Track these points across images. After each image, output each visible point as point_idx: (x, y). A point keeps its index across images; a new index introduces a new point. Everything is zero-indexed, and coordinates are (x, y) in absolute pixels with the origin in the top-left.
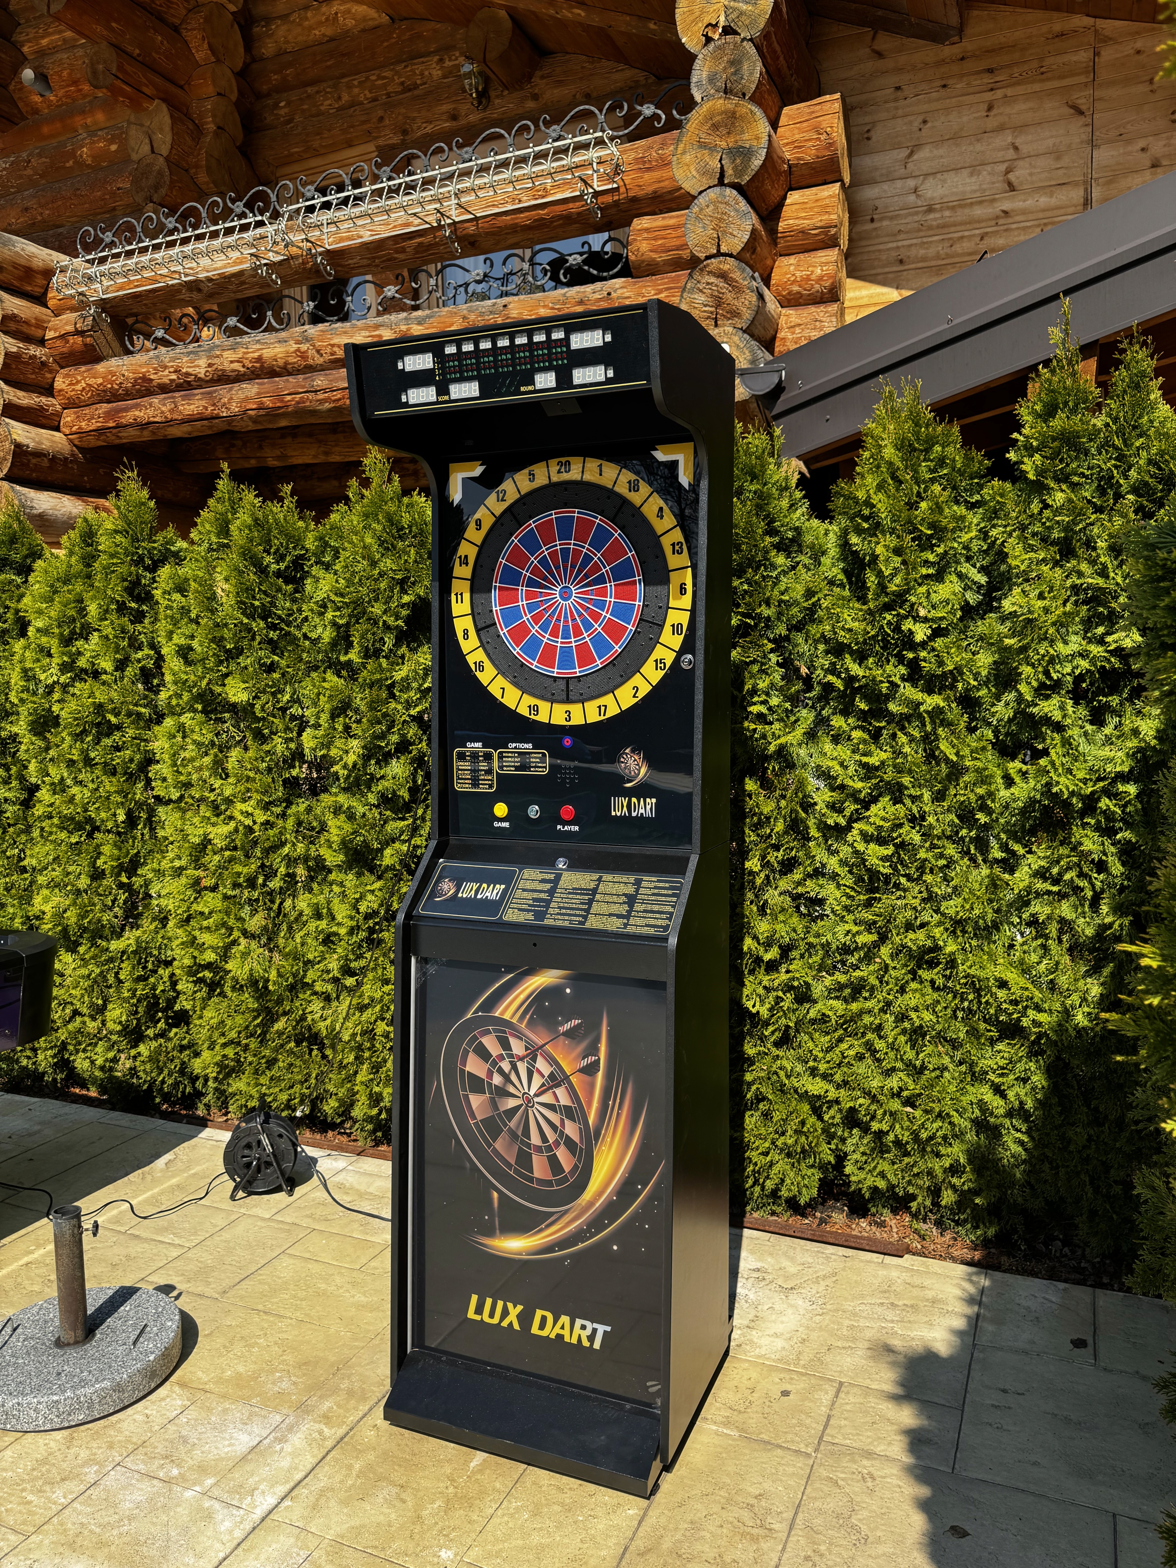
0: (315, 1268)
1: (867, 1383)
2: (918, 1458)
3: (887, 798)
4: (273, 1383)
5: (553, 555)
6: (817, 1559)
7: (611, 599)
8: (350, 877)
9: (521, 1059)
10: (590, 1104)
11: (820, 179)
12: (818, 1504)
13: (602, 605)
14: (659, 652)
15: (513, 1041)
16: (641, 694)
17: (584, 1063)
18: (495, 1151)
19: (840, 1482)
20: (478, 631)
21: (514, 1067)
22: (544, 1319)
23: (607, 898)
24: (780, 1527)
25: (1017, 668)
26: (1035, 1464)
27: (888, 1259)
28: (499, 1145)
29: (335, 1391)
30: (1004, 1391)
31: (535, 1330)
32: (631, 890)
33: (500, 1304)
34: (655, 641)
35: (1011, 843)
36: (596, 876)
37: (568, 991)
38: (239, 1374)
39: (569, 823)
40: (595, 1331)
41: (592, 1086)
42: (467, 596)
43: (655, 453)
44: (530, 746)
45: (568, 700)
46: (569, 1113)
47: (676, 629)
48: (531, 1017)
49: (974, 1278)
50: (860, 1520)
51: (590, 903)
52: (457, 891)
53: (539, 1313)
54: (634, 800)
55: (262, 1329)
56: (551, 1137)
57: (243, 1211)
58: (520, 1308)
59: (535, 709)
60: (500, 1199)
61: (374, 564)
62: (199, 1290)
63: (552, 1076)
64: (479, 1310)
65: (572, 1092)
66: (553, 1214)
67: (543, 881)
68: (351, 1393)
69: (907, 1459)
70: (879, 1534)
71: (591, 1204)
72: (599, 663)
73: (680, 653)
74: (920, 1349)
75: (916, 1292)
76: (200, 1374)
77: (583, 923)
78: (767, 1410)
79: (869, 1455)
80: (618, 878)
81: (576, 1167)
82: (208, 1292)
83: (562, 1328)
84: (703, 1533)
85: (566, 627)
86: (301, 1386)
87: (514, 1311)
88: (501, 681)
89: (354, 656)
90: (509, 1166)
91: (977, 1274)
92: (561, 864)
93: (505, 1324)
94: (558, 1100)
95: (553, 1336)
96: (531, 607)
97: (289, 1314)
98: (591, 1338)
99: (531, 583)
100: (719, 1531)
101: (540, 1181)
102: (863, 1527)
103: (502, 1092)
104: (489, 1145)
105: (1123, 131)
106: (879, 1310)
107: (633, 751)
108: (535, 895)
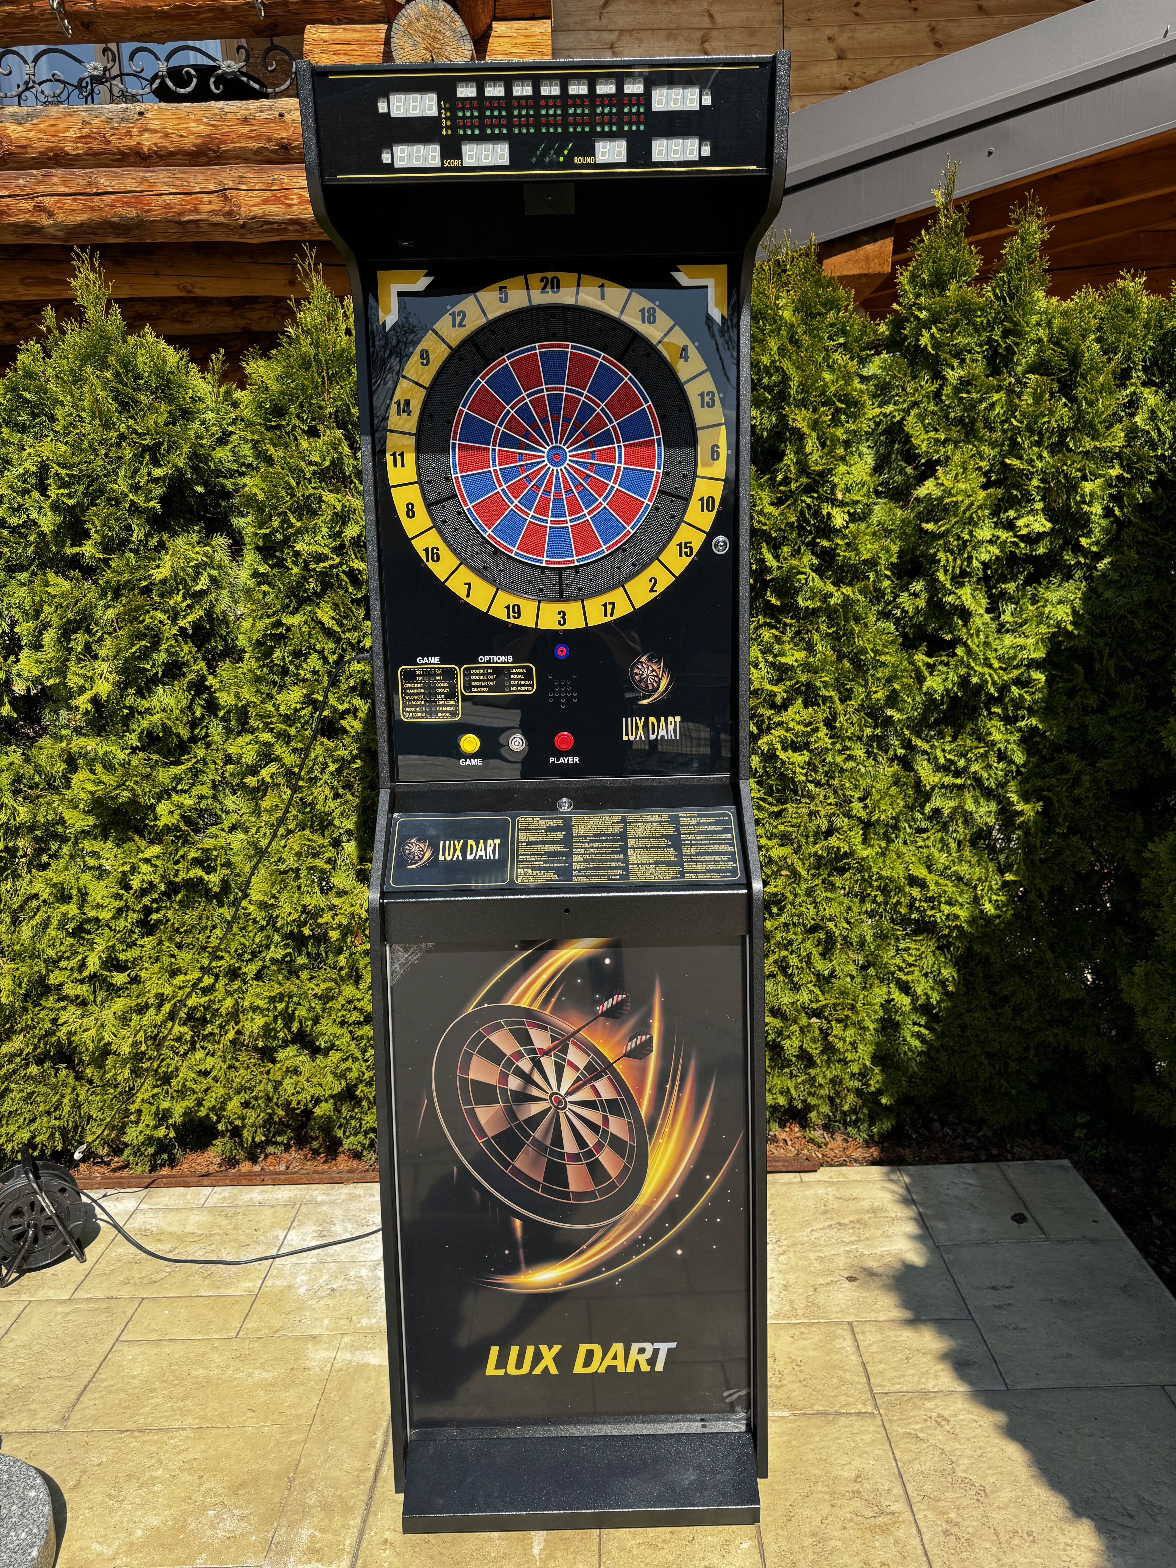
0: (177, 1351)
1: (872, 1316)
2: (971, 1383)
3: (800, 701)
4: (212, 1527)
5: (538, 403)
6: (955, 1530)
7: (619, 465)
8: (110, 844)
9: (547, 1053)
10: (641, 1093)
11: (528, 12)
12: (916, 1467)
13: (607, 472)
14: (684, 534)
15: (534, 1033)
16: (660, 588)
17: (632, 1045)
18: (517, 1172)
19: (921, 1435)
20: (429, 506)
21: (537, 1065)
22: (590, 1354)
23: (645, 843)
24: (899, 1506)
25: (935, 554)
26: (1069, 1356)
27: (806, 1177)
28: (520, 1162)
29: (305, 1512)
30: (995, 1288)
31: (579, 1368)
32: (669, 830)
33: (530, 1350)
34: (678, 519)
35: (914, 739)
36: (618, 817)
37: (607, 961)
38: (156, 1531)
39: (566, 754)
40: (656, 1352)
41: (644, 1070)
42: (410, 458)
43: (676, 275)
44: (510, 658)
45: (561, 597)
46: (613, 1107)
47: (706, 504)
48: (559, 1000)
49: (893, 1177)
50: (966, 1471)
51: (624, 850)
52: (436, 852)
53: (583, 1349)
54: (652, 719)
55: (151, 1456)
56: (590, 1138)
57: (25, 1297)
58: (557, 1348)
59: (516, 610)
60: (525, 1227)
61: (107, 425)
62: (24, 1426)
63: (589, 1067)
64: (502, 1362)
65: (618, 1083)
66: (596, 1230)
67: (549, 829)
68: (327, 1508)
69: (961, 1388)
70: (992, 1480)
71: (647, 1208)
72: (605, 549)
73: (711, 535)
74: (898, 1265)
75: (852, 1205)
76: (96, 1547)
77: (627, 877)
78: (801, 1376)
79: (925, 1394)
80: (648, 816)
81: (625, 1169)
82: (39, 1424)
83: (615, 1357)
84: (833, 1543)
85: (558, 501)
86: (254, 1519)
87: (549, 1354)
88: (465, 574)
89: (89, 550)
90: (536, 1184)
91: (893, 1172)
92: (565, 805)
93: (538, 1371)
94: (598, 1094)
95: (602, 1370)
96: (507, 475)
97: (177, 1424)
98: (652, 1362)
99: (506, 441)
100: (846, 1534)
101: (579, 1195)
102: (973, 1478)
103: (522, 1097)
104: (507, 1164)
105: (811, 16)
106: (832, 1233)
107: (650, 659)
108: (547, 848)
